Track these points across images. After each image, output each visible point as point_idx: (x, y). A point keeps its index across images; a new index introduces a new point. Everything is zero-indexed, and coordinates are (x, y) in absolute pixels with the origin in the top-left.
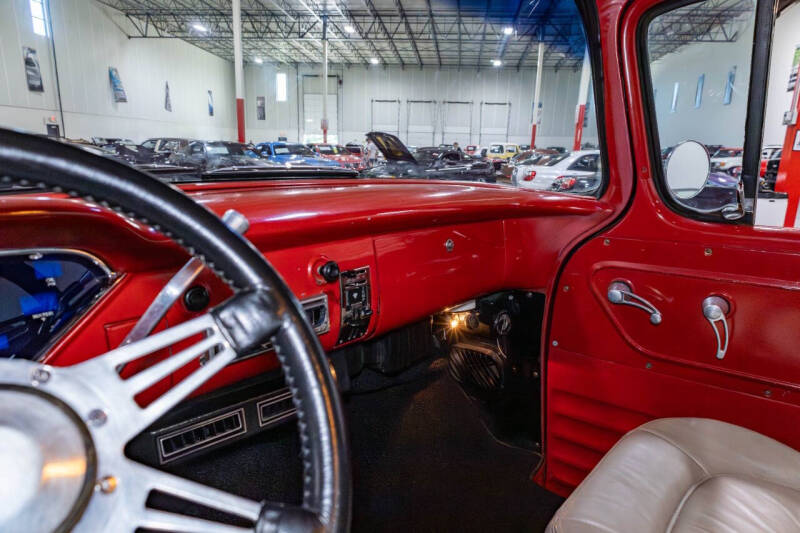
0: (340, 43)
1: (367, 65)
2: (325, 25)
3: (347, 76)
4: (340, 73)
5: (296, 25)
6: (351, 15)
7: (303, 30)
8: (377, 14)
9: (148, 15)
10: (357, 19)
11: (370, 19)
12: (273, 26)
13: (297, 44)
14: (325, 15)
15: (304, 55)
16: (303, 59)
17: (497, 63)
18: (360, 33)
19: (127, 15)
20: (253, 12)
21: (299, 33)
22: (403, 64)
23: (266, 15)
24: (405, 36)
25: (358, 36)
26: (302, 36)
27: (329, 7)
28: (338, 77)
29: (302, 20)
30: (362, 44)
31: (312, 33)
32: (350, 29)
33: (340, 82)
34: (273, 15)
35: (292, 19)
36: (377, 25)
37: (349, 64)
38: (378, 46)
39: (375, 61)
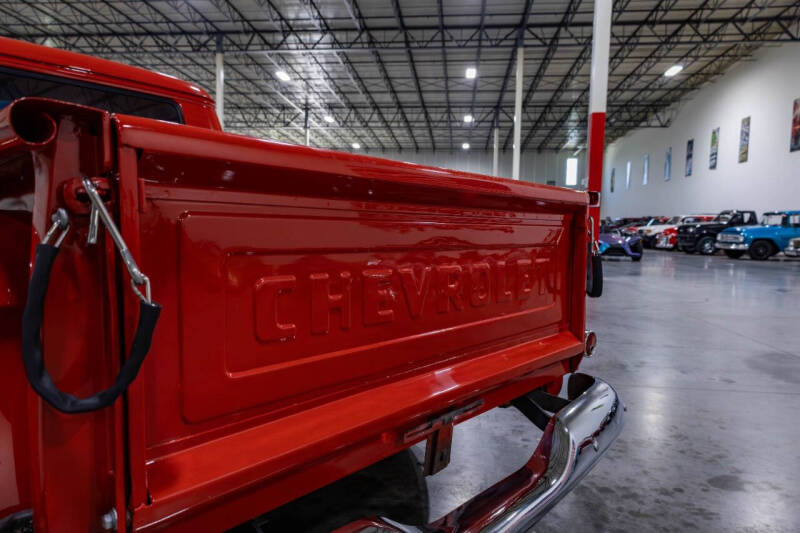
0: (323, 131)
2: (307, 115)
5: (282, 116)
6: (331, 107)
7: (288, 120)
10: (336, 110)
11: (347, 111)
13: (284, 132)
14: (307, 107)
17: (466, 146)
18: (339, 123)
20: (242, 105)
21: (284, 122)
23: (255, 108)
24: (380, 124)
25: (337, 124)
26: (287, 124)
27: (310, 101)
29: (286, 111)
30: (343, 131)
31: (297, 123)
32: (329, 119)
34: (262, 108)
36: (352, 116)
38: (358, 133)
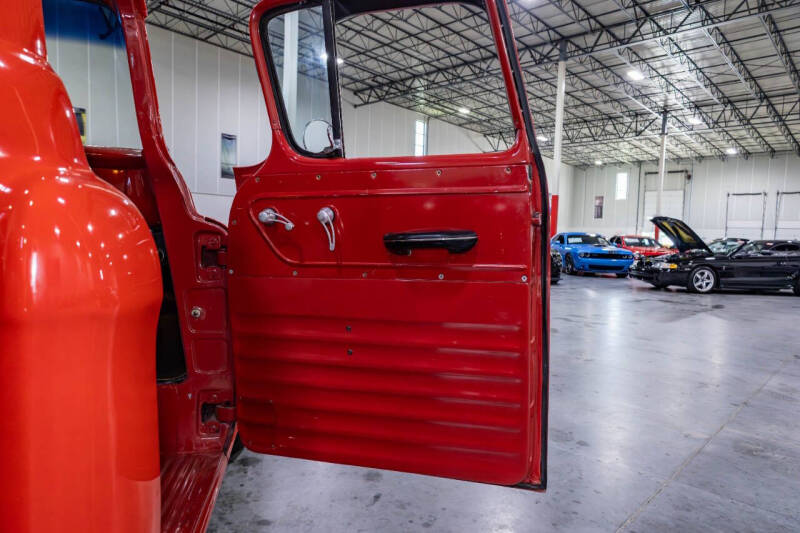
1: (723, 157)
3: (698, 171)
4: (689, 168)
8: (728, 101)
9: (501, 133)
12: (610, 128)
15: (647, 153)
16: (645, 157)
19: (485, 136)
22: (773, 151)
28: (687, 171)
33: (689, 177)
35: (629, 120)
37: (701, 158)
39: (731, 151)
